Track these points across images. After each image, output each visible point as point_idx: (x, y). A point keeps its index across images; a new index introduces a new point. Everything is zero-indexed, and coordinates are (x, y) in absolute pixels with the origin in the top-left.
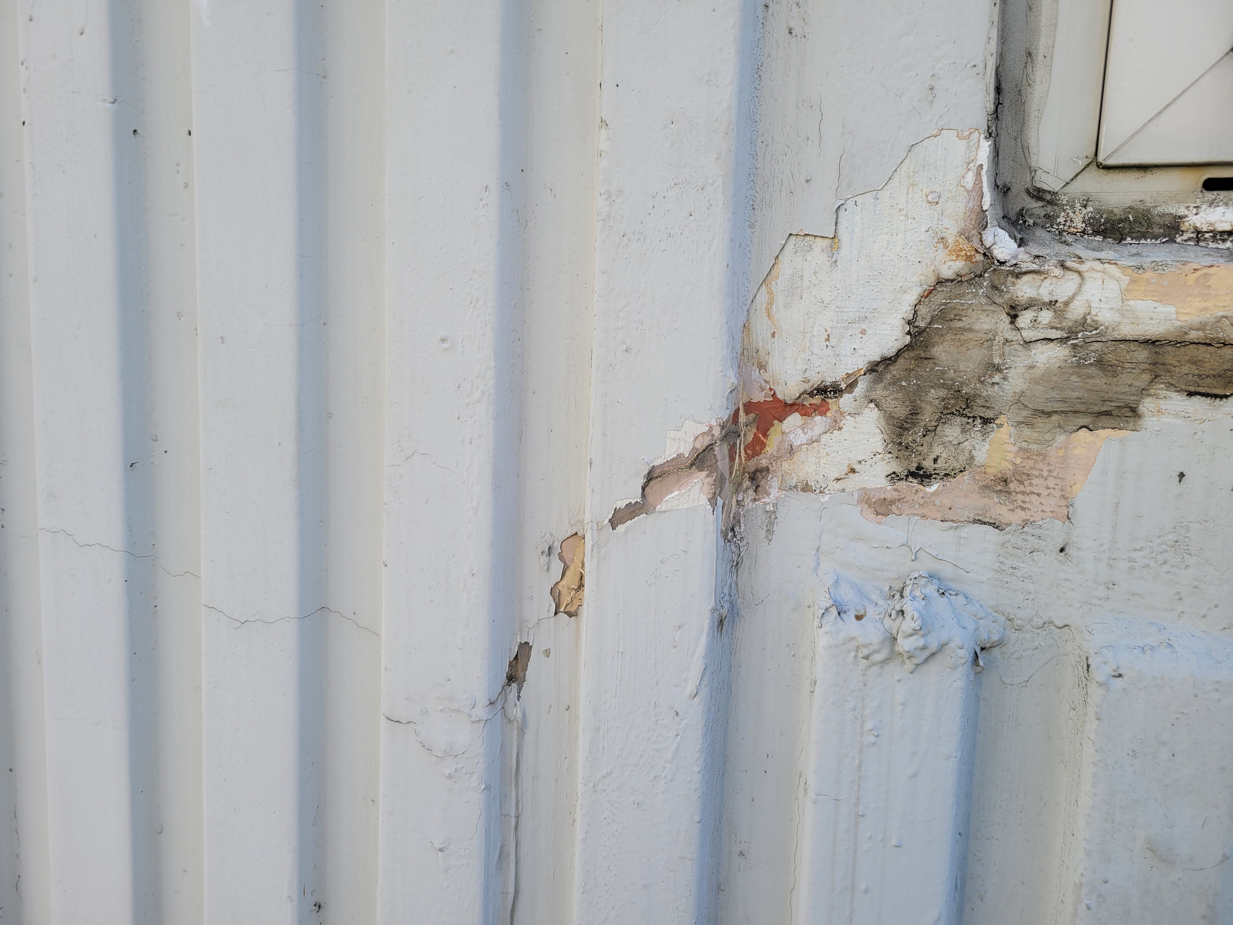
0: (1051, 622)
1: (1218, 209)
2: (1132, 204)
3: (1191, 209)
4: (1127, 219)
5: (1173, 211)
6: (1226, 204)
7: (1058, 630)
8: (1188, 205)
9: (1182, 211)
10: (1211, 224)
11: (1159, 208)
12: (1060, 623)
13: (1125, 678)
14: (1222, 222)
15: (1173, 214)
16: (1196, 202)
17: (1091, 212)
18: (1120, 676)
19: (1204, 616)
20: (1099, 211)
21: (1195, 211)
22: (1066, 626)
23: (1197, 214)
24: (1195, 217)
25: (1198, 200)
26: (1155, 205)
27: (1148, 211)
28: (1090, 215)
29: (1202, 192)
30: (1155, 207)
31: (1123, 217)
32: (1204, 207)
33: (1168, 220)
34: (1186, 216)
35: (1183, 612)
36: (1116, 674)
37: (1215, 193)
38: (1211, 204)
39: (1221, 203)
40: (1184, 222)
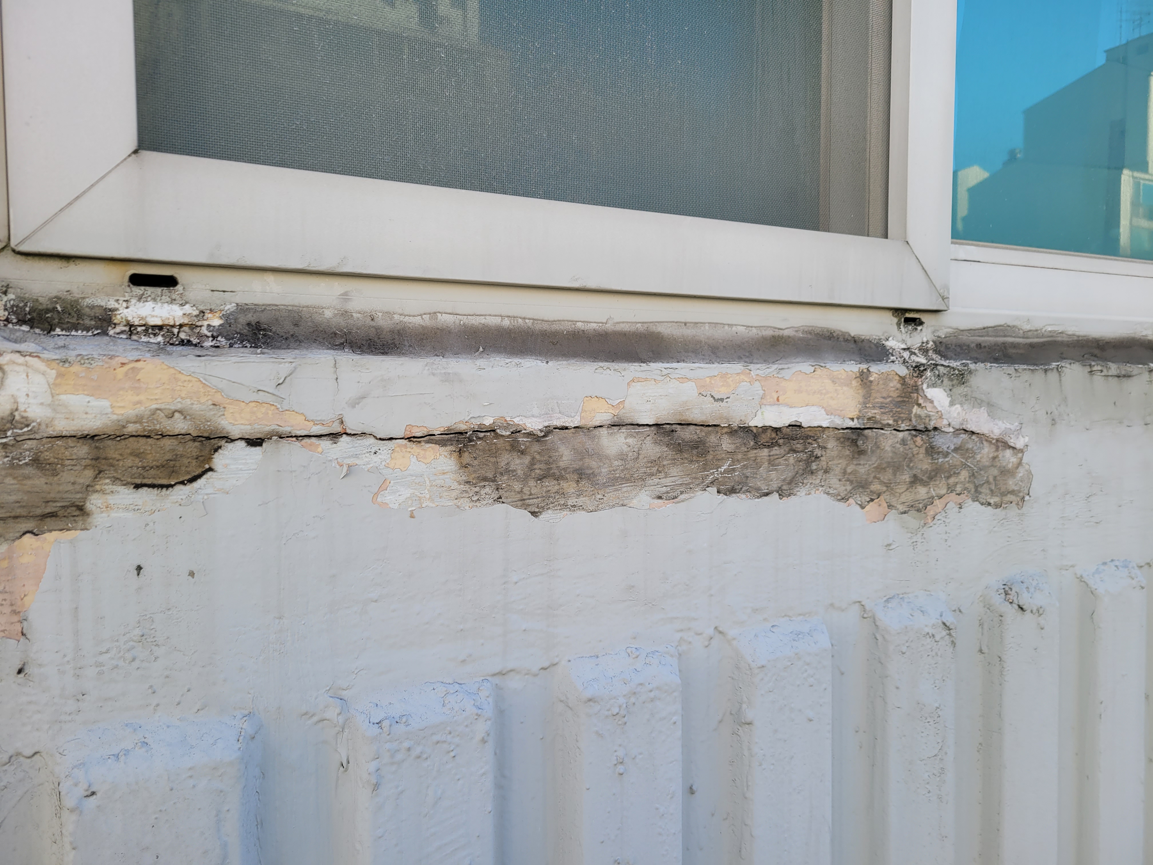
0: (18, 754)
1: (147, 304)
2: (58, 294)
3: (121, 302)
4: (54, 309)
5: (103, 304)
6: (154, 300)
7: (29, 760)
8: (117, 298)
9: (112, 304)
10: (142, 318)
11: (87, 300)
12: (28, 752)
13: (99, 795)
14: (153, 316)
15: (102, 307)
16: (124, 296)
17: (14, 300)
18: (93, 793)
19: (179, 704)
20: (22, 299)
21: (125, 304)
22: (36, 753)
23: (127, 308)
24: (126, 311)
25: (126, 294)
26: (83, 296)
27: (77, 301)
28: (12, 302)
29: (129, 286)
30: (84, 298)
31: (50, 306)
32: (134, 301)
33: (98, 313)
34: (117, 309)
35: (158, 705)
36: (89, 793)
37: (142, 288)
38: (140, 299)
39: (149, 299)
40: (116, 315)
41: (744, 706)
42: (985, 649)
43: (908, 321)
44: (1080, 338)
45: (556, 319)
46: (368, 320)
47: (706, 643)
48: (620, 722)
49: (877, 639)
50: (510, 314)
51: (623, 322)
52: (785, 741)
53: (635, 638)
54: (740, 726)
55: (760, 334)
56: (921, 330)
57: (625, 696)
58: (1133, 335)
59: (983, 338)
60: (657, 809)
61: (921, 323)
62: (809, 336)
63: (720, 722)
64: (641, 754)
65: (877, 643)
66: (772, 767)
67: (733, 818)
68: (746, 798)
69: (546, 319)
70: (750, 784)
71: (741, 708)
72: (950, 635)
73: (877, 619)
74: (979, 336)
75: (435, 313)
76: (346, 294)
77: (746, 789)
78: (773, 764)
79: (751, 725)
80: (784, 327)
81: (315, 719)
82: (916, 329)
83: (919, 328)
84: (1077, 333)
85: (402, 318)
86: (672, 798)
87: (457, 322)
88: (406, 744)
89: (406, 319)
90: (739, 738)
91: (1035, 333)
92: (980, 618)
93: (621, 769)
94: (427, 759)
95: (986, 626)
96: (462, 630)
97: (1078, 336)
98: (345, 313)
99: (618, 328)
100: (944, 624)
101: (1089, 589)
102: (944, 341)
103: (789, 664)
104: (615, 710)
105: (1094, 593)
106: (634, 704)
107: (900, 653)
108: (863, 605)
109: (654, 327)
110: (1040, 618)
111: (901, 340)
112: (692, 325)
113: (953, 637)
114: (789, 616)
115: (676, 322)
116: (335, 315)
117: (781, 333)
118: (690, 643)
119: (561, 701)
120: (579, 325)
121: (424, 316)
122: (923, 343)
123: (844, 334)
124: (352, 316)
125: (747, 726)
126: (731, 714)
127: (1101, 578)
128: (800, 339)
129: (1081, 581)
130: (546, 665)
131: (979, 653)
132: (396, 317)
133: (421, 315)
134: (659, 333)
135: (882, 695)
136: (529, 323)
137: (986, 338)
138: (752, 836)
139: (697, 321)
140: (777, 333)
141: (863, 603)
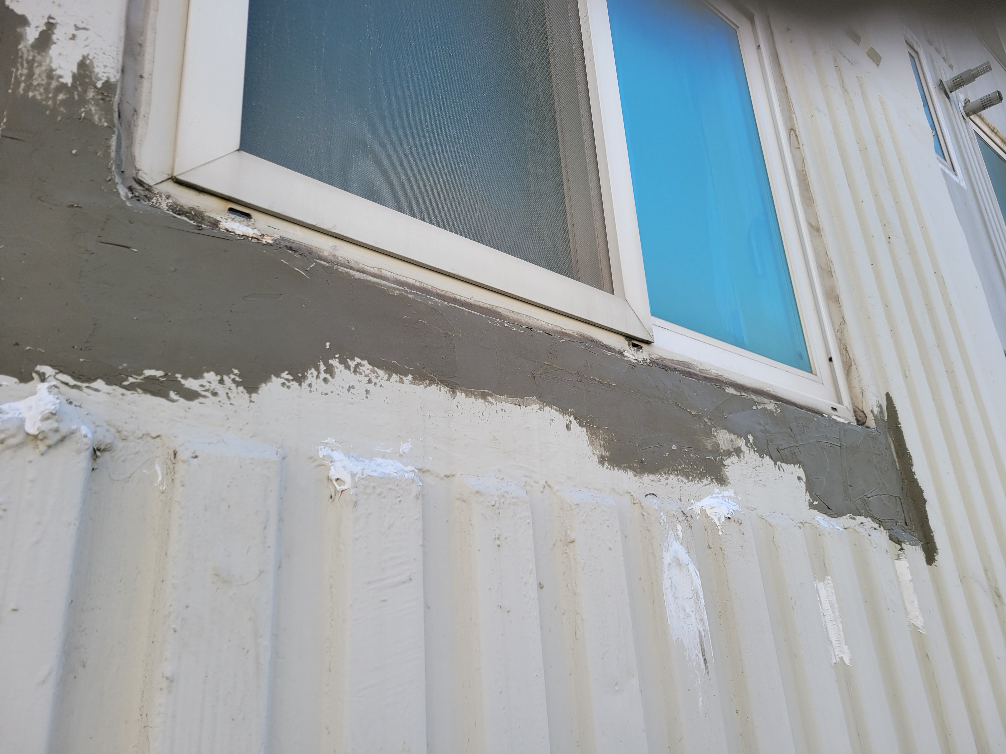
0: (148, 434)
1: (236, 223)
2: (193, 207)
3: (223, 219)
4: (190, 213)
5: (214, 217)
6: (240, 222)
7: (153, 440)
8: (221, 216)
9: (218, 218)
10: (233, 229)
11: (207, 213)
12: (154, 435)
13: (199, 458)
14: (238, 230)
15: (214, 218)
16: (225, 217)
17: (171, 203)
18: (196, 457)
19: (241, 430)
20: (175, 204)
21: (225, 220)
22: (158, 436)
23: (226, 222)
24: (225, 223)
25: (226, 216)
26: (205, 211)
27: (202, 212)
28: (170, 204)
29: (228, 213)
30: (205, 212)
31: (189, 211)
32: (229, 220)
33: (212, 220)
34: (220, 222)
35: (229, 427)
36: (194, 455)
37: (234, 215)
38: (233, 220)
39: (237, 221)
40: (220, 224)
41: (569, 532)
42: (711, 546)
43: (634, 345)
46: (346, 262)
47: (542, 490)
48: (496, 512)
49: (644, 515)
52: (597, 558)
54: (567, 546)
56: (642, 352)
57: (498, 496)
61: (641, 348)
62: (581, 337)
63: (554, 545)
64: (510, 537)
65: (644, 518)
67: (568, 613)
69: (439, 288)
70: (577, 583)
71: (566, 533)
72: (687, 520)
73: (642, 503)
74: (675, 364)
76: (335, 246)
77: (575, 588)
79: (574, 543)
81: (316, 463)
82: (639, 351)
83: (641, 350)
85: (363, 266)
87: (392, 276)
88: (372, 484)
89: (366, 267)
90: (567, 555)
91: (706, 371)
92: (704, 525)
93: (498, 542)
94: (384, 497)
95: (709, 530)
96: (400, 436)
97: (731, 380)
98: (334, 256)
100: (683, 512)
101: (768, 523)
102: (656, 361)
103: (594, 508)
104: (493, 503)
105: (771, 524)
106: (504, 502)
107: (659, 523)
108: (632, 496)
110: (740, 527)
111: (631, 354)
113: (689, 522)
114: (589, 489)
115: (508, 310)
116: (330, 255)
117: (565, 331)
118: (532, 486)
119: (458, 499)
120: (456, 296)
121: (375, 269)
122: (644, 359)
123: (600, 342)
124: (338, 258)
125: (571, 544)
126: (561, 540)
128: (576, 337)
129: (763, 519)
130: (448, 474)
131: (708, 549)
132: (361, 265)
133: (373, 268)
134: (499, 312)
136: (430, 288)
138: (582, 620)
140: (563, 330)
141: (632, 494)
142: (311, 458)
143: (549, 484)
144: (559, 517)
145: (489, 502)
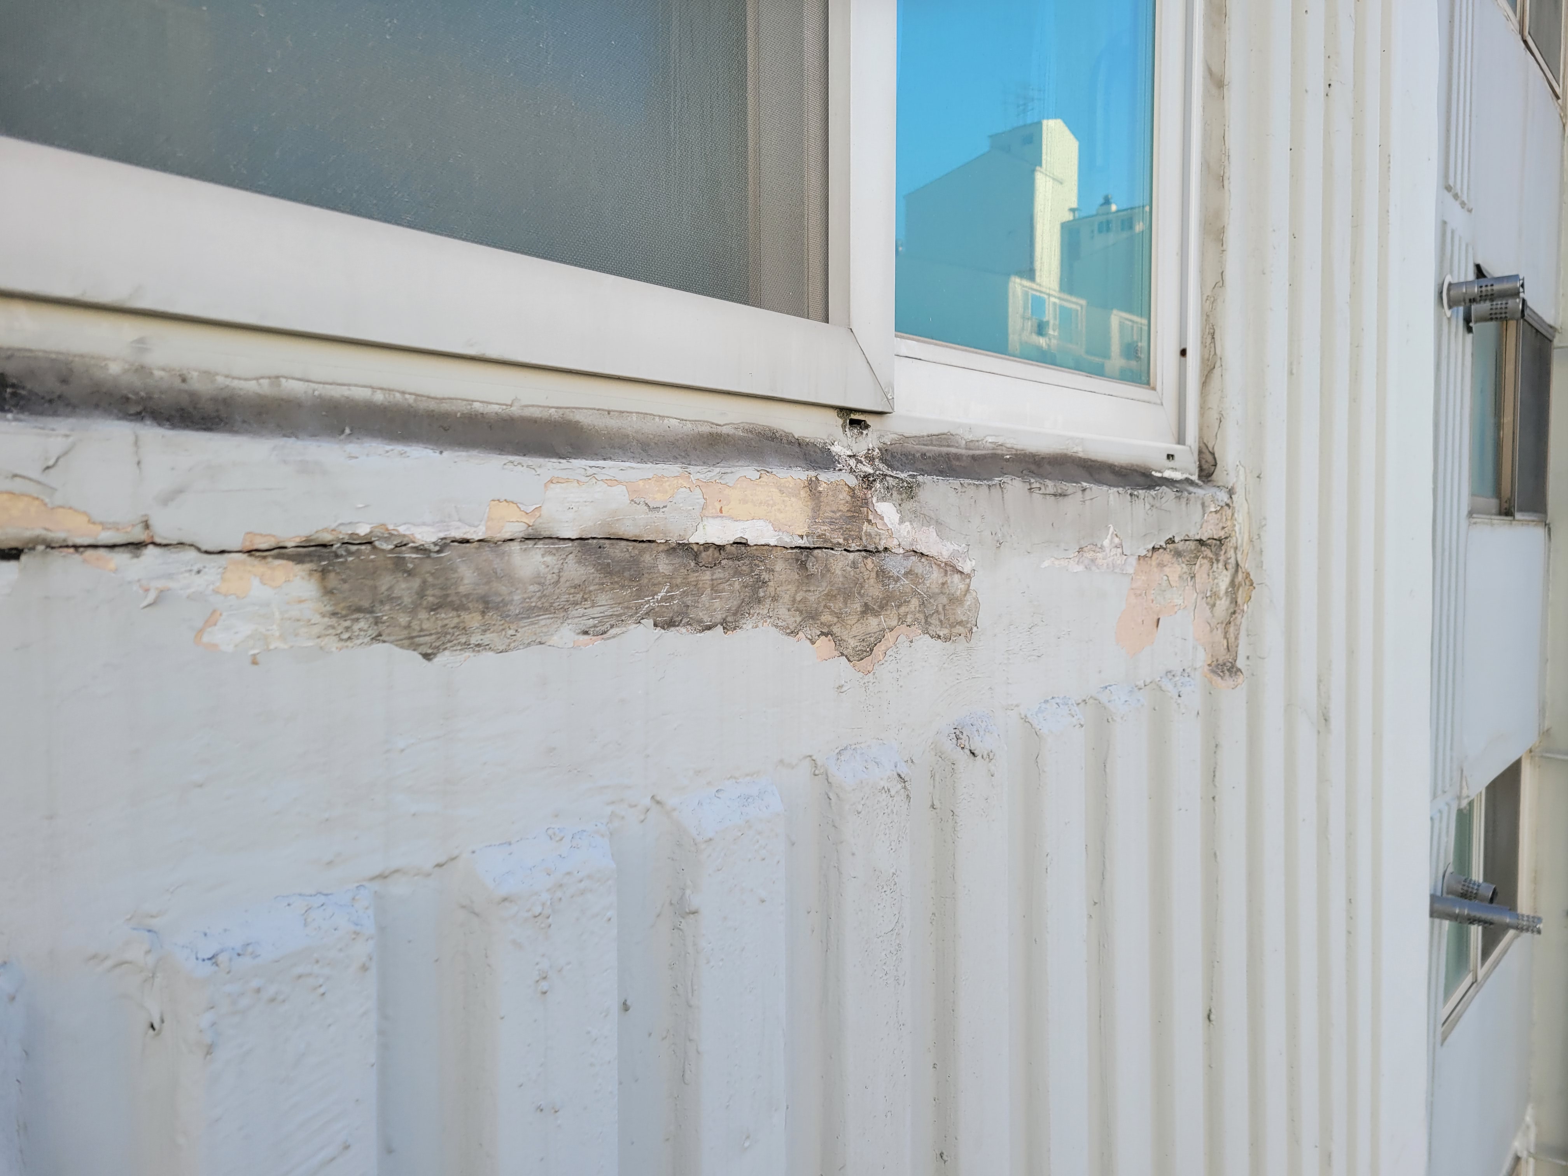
41: (688, 892)
42: (937, 804)
43: (853, 423)
44: (1019, 452)
45: (446, 396)
46: (177, 383)
47: (642, 817)
48: (543, 925)
49: (830, 799)
50: (385, 386)
51: (533, 406)
52: (736, 929)
53: (556, 816)
54: (683, 918)
55: (696, 430)
56: (867, 434)
57: (548, 890)
58: (1065, 451)
59: (927, 448)
60: (588, 1033)
61: (867, 427)
62: (751, 436)
63: (658, 916)
64: (569, 963)
65: (830, 803)
66: (721, 964)
67: (673, 1035)
68: (690, 1006)
69: (432, 395)
70: (695, 987)
71: (684, 894)
72: (905, 788)
73: (829, 775)
74: (924, 445)
75: (277, 377)
76: (141, 341)
77: (690, 995)
78: (722, 960)
79: (696, 914)
80: (722, 424)
81: (109, 963)
82: (862, 433)
83: (865, 432)
84: (1015, 447)
85: (228, 382)
86: (606, 1016)
87: (310, 392)
88: (255, 983)
89: (236, 384)
90: (681, 933)
91: (977, 444)
92: (931, 769)
93: (544, 985)
94: (284, 1001)
95: (937, 778)
96: (327, 820)
97: (1017, 450)
98: (141, 370)
99: (527, 413)
100: (899, 775)
101: (1033, 730)
102: (890, 448)
103: (740, 834)
104: (537, 910)
105: (1038, 733)
106: (560, 899)
107: (856, 813)
108: (814, 760)
109: (571, 414)
110: (990, 764)
111: (846, 445)
112: (616, 414)
113: (908, 790)
114: (735, 778)
115: (598, 410)
116: (126, 371)
117: (719, 430)
118: (623, 818)
119: (463, 907)
120: (477, 405)
121: (262, 381)
122: (869, 450)
123: (787, 435)
124: (152, 374)
125: (692, 916)
126: (671, 904)
127: (1044, 717)
128: (741, 439)
129: (1025, 721)
130: (442, 859)
131: (932, 809)
132: (220, 380)
133: (257, 379)
134: (577, 422)
135: (836, 865)
136: (411, 399)
137: (931, 447)
138: (698, 1052)
139: (622, 409)
140: (715, 430)
141: (814, 758)
142: (94, 957)
143: (658, 798)
144: (673, 860)
145: (528, 911)
